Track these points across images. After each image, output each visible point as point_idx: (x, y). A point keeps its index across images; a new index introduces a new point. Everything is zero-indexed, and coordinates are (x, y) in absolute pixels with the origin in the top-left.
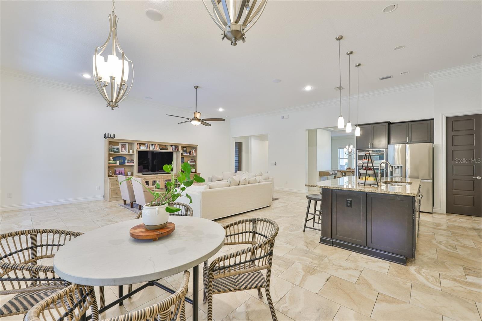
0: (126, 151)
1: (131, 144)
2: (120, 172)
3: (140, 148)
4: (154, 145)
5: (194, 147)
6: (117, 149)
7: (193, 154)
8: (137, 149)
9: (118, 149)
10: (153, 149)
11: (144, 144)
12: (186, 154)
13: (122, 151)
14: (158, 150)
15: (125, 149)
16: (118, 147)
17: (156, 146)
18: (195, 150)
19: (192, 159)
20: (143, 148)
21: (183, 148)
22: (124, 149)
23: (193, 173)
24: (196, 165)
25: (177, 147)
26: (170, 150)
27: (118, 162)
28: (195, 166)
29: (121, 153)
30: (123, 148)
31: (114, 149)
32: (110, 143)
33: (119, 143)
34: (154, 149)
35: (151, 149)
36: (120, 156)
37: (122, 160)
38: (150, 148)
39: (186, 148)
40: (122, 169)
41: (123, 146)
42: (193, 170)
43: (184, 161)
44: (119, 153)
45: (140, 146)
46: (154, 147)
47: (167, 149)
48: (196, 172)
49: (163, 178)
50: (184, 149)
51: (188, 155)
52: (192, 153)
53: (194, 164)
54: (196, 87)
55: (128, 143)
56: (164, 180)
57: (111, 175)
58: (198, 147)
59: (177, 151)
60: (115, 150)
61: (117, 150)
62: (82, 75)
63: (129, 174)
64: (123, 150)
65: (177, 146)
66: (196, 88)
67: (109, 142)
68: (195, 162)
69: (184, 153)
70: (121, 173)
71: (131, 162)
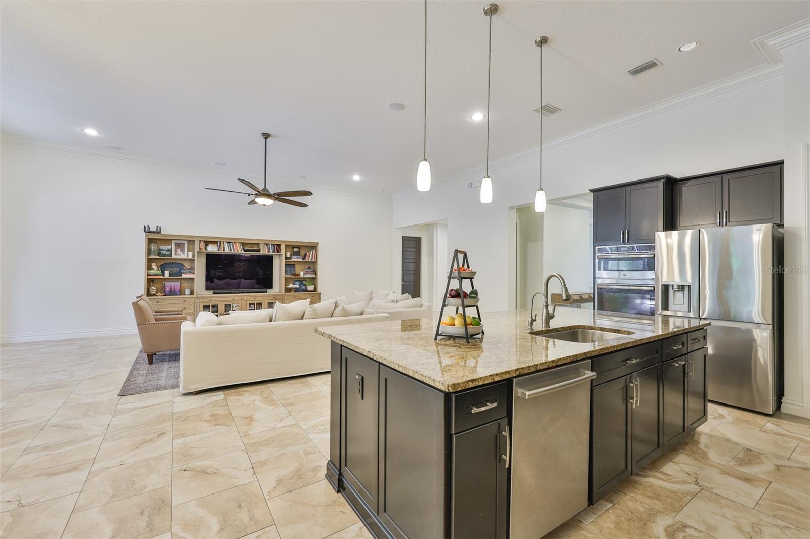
0: (184, 255)
1: (191, 242)
2: (171, 289)
3: (206, 250)
4: (233, 244)
5: (313, 247)
6: (167, 251)
7: (310, 259)
8: (199, 250)
9: (170, 250)
10: (231, 251)
11: (215, 242)
12: (297, 258)
13: (176, 255)
14: (240, 252)
15: (183, 251)
16: (170, 248)
17: (236, 246)
18: (314, 251)
19: (309, 268)
20: (212, 249)
21: (293, 248)
22: (181, 251)
23: (309, 291)
24: (316, 278)
25: (277, 248)
26: (264, 251)
27: (168, 271)
28: (314, 280)
29: (174, 256)
30: (179, 250)
31: (163, 250)
32: (150, 241)
33: (172, 241)
34: (233, 250)
35: (227, 251)
36: (174, 262)
37: (177, 269)
38: (224, 248)
39: (299, 248)
40: (176, 285)
41: (179, 246)
42: (311, 288)
43: (295, 271)
44: (171, 257)
45: (207, 245)
46: (233, 246)
47: (259, 251)
48: (316, 291)
49: (245, 300)
50: (295, 250)
51: (301, 260)
52: (309, 257)
53: (313, 276)
54: (266, 136)
55: (189, 241)
56: (248, 304)
57: (154, 293)
58: (320, 247)
59: (276, 253)
60: (163, 252)
61: (167, 253)
62: (82, 130)
63: (187, 292)
64: (178, 253)
65: (277, 245)
66: (266, 138)
67: (148, 238)
68: (315, 272)
69: (293, 257)
70: (174, 290)
71: (190, 273)
